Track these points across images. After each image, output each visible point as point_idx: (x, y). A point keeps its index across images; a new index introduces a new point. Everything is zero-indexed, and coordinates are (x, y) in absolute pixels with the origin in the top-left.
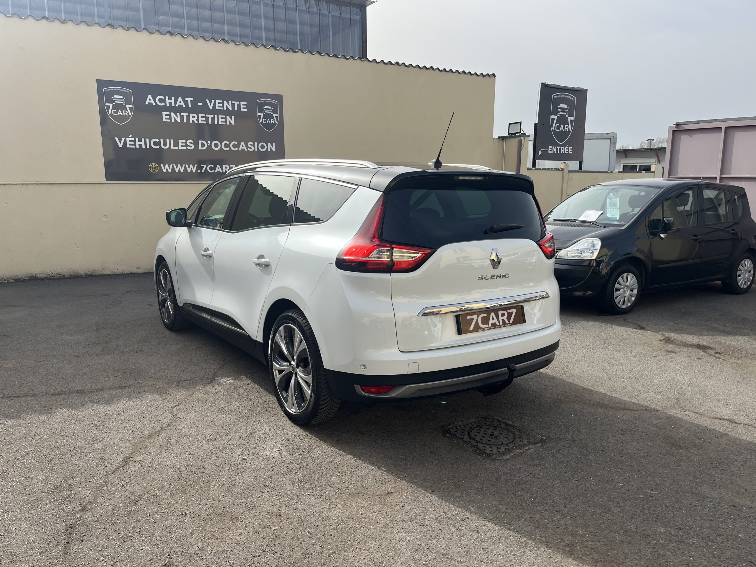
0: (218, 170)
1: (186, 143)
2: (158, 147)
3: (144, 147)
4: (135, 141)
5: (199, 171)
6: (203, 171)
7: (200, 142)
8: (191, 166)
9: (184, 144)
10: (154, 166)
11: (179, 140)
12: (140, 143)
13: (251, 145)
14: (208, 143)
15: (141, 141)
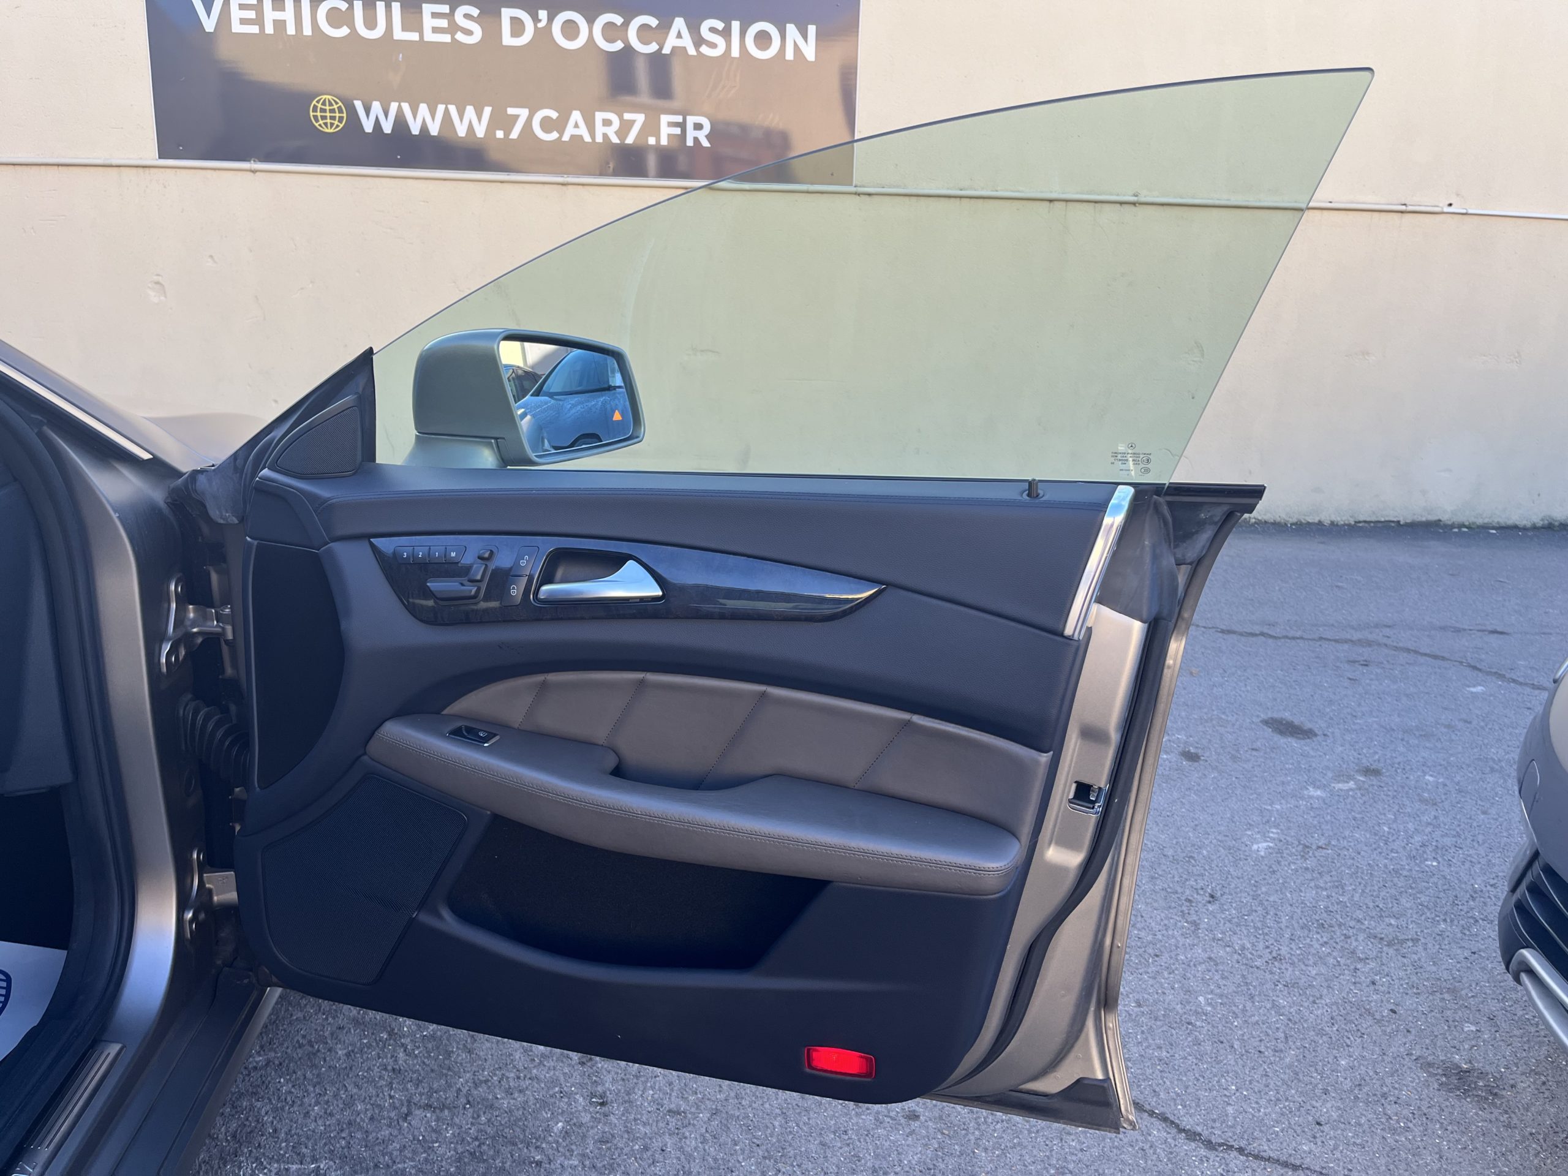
0: (577, 132)
1: (450, 16)
2: (344, 31)
3: (291, 30)
4: (258, 7)
5: (500, 134)
6: (514, 135)
7: (507, 13)
8: (470, 111)
9: (443, 23)
10: (328, 108)
11: (424, 5)
12: (279, 15)
13: (713, 30)
14: (536, 19)
15: (284, 10)
